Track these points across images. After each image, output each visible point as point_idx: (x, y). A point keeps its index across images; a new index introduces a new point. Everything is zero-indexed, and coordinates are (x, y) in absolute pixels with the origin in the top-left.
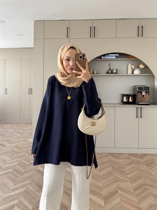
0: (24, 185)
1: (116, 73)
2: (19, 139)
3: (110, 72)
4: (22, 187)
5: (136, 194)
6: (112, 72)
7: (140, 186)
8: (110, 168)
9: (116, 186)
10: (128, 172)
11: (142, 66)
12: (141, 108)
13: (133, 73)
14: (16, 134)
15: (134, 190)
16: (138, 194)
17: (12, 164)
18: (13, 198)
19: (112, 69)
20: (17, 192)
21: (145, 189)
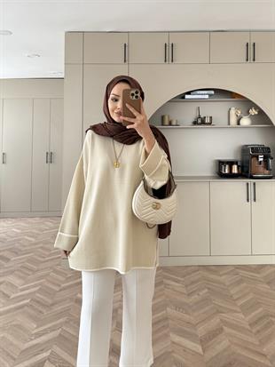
0: (55, 326)
1: (210, 124)
2: (33, 247)
3: (199, 121)
4: (52, 329)
5: (254, 331)
6: (203, 123)
7: (261, 319)
8: (206, 290)
9: (218, 320)
10: (237, 296)
11: (253, 112)
12: (254, 184)
13: (239, 124)
14: (26, 237)
15: (250, 325)
16: (258, 331)
17: (27, 292)
18: (40, 348)
19: (202, 116)
20: (44, 338)
21: (268, 323)
